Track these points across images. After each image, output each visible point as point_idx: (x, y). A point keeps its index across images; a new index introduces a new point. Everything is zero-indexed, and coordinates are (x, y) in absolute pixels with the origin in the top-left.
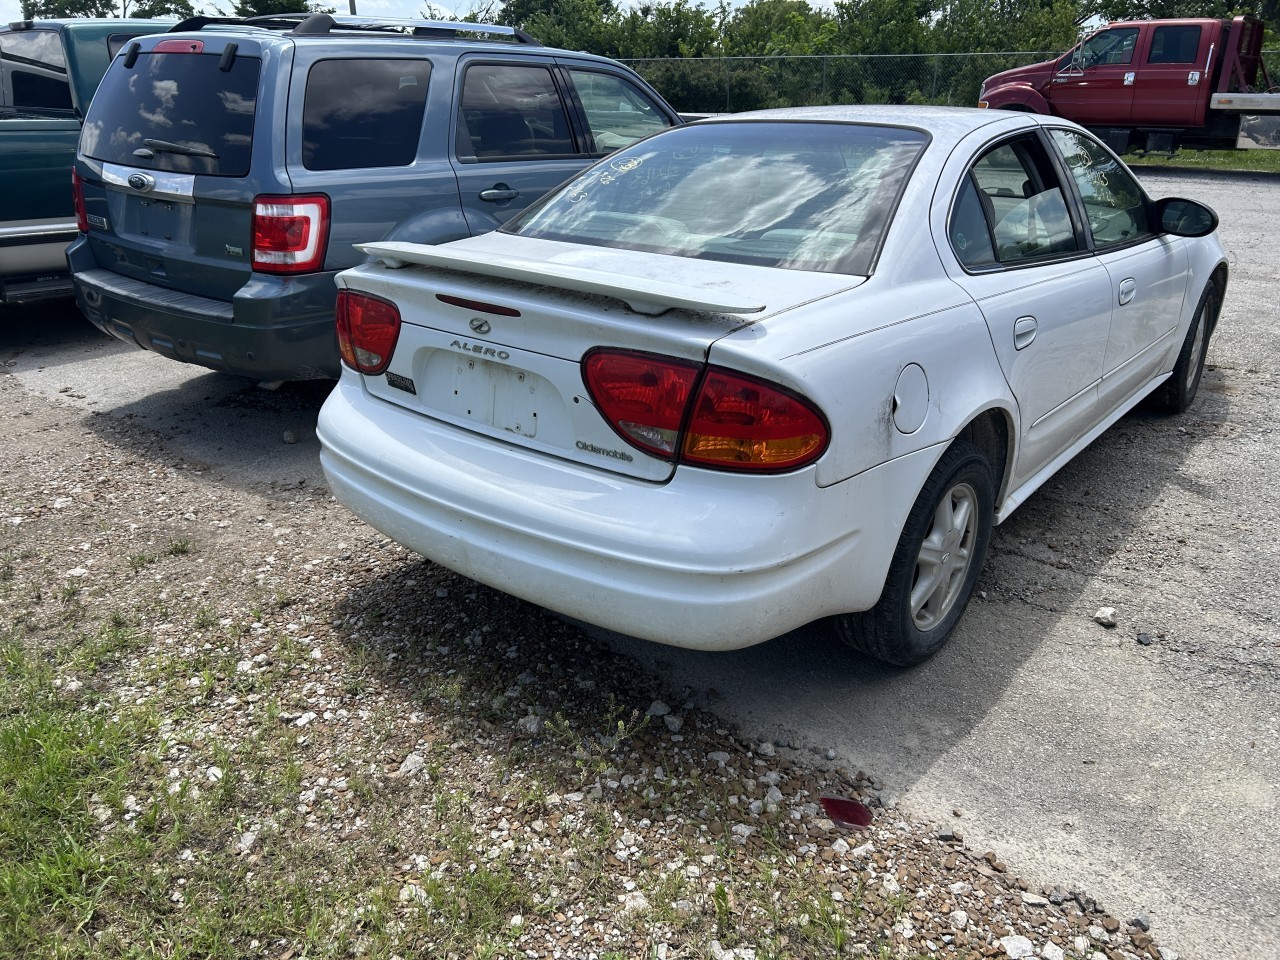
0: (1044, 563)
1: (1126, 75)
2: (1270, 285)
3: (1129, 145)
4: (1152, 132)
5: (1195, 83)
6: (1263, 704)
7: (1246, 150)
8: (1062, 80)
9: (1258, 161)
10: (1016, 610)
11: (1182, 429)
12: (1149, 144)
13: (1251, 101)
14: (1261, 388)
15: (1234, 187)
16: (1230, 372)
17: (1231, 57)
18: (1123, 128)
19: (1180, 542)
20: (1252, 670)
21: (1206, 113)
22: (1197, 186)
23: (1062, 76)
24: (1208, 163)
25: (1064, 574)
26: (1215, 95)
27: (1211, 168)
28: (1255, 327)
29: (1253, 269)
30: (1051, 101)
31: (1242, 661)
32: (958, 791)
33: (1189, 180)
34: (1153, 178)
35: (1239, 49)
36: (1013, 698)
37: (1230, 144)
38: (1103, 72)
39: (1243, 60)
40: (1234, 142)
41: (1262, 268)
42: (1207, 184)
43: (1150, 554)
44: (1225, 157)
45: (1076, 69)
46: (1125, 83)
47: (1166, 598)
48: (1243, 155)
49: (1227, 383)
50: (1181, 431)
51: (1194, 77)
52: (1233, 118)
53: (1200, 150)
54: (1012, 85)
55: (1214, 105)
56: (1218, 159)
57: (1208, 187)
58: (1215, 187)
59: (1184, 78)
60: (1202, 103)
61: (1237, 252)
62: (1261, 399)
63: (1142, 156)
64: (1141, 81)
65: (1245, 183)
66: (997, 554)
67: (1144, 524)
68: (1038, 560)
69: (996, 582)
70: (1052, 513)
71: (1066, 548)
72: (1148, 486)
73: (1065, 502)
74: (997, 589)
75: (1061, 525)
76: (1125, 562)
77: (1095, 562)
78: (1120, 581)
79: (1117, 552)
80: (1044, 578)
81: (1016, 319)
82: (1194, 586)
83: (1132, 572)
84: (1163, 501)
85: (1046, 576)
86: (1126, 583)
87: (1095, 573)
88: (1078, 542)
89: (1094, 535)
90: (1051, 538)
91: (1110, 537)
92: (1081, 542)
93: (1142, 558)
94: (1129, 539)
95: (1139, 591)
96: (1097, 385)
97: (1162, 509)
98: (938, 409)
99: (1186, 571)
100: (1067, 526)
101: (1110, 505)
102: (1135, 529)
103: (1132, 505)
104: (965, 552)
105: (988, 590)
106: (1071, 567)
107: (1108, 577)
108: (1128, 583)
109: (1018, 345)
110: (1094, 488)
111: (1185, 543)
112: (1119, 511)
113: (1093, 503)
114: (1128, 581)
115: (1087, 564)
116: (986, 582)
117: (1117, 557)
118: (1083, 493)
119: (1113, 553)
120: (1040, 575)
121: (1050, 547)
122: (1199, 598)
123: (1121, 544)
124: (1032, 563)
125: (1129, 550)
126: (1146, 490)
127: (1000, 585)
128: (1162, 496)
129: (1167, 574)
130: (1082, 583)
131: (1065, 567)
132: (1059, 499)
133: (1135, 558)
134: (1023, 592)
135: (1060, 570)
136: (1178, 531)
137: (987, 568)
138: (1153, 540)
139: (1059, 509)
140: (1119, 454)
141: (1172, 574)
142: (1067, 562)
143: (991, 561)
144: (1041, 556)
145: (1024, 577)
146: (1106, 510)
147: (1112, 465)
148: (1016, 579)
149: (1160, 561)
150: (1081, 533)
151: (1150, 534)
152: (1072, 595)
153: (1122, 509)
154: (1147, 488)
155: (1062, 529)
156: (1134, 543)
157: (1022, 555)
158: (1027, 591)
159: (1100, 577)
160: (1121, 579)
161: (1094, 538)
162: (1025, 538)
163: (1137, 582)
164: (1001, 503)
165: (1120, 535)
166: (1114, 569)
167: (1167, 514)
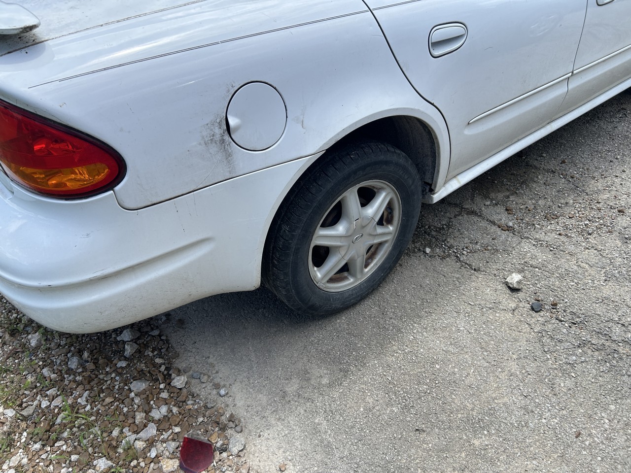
0: (494, 223)
6: (611, 390)
10: (449, 267)
19: (619, 211)
20: (620, 350)
25: (504, 235)
31: (615, 338)
32: (297, 443)
36: (395, 355)
43: (587, 222)
47: (579, 266)
66: (460, 214)
67: (598, 192)
68: (490, 221)
69: (446, 239)
70: (525, 178)
71: (520, 211)
72: (619, 157)
73: (541, 169)
74: (443, 246)
75: (527, 190)
76: (562, 228)
77: (536, 226)
78: (547, 246)
79: (560, 218)
80: (486, 239)
81: (434, 26)
82: (609, 256)
83: (562, 238)
84: (624, 171)
85: (489, 236)
86: (552, 249)
87: (531, 237)
88: (533, 206)
89: (549, 200)
90: (513, 201)
91: (561, 204)
92: (535, 207)
93: (579, 225)
94: (577, 206)
95: (559, 257)
96: (566, 79)
97: (620, 179)
98: (300, 125)
99: (610, 241)
100: (531, 191)
101: (578, 174)
102: (587, 197)
103: (596, 174)
104: (391, 228)
105: (435, 246)
106: (514, 229)
107: (540, 241)
108: (554, 248)
109: (436, 53)
110: (572, 157)
111: (624, 212)
112: (582, 179)
113: (565, 170)
114: (555, 247)
115: (529, 227)
116: (438, 238)
117: (557, 222)
118: (561, 162)
119: (556, 218)
120: (485, 235)
121: (507, 210)
122: (608, 268)
123: (567, 210)
124: (484, 224)
125: (571, 216)
126: (615, 160)
127: (448, 242)
128: (626, 167)
129: (592, 242)
130: (515, 245)
131: (509, 229)
132: (538, 166)
133: (572, 225)
134: (462, 251)
135: (503, 232)
136: (623, 201)
137: (446, 225)
138: (598, 208)
139: (533, 174)
140: (609, 127)
141: (596, 242)
142: (513, 225)
143: (452, 220)
144: (495, 218)
145: (470, 236)
146: (572, 177)
147: (598, 137)
148: (463, 238)
149: (593, 229)
150: (540, 198)
151: (597, 203)
152: (500, 257)
153: (586, 177)
154: (617, 159)
155: (526, 193)
156: (579, 210)
157: (480, 216)
158: (465, 249)
159: (532, 241)
160: (550, 245)
161: (548, 203)
162: (492, 200)
163: (561, 248)
164: (435, 187)
165: (572, 201)
166: (549, 234)
167: (621, 184)
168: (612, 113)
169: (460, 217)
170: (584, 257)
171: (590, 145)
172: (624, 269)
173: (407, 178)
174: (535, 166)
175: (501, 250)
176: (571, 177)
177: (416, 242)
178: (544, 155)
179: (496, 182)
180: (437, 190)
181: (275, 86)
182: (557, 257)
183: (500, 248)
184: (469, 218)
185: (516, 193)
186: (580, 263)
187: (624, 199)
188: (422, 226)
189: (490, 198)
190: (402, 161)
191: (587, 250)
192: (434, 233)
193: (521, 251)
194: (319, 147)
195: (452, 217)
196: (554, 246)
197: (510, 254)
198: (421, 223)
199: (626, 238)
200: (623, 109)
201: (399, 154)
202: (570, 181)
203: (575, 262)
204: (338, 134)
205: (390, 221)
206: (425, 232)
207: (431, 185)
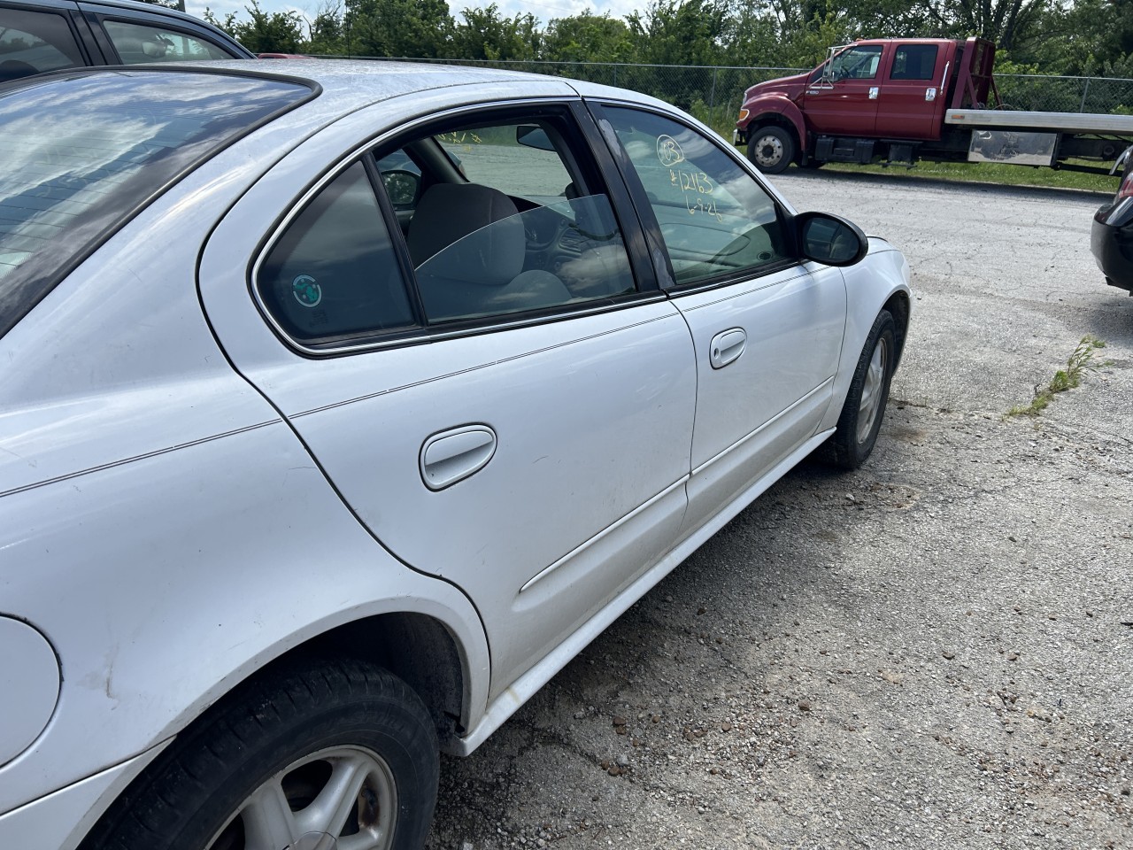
0: (592, 758)
1: (871, 89)
2: (979, 301)
3: (874, 155)
4: (893, 143)
5: (932, 99)
7: (977, 163)
8: (815, 92)
9: (989, 174)
11: (850, 496)
12: (891, 155)
13: (981, 116)
14: (951, 434)
15: (964, 197)
16: (921, 410)
17: (964, 76)
18: (869, 139)
19: (802, 708)
21: (941, 129)
22: (931, 195)
23: (814, 89)
24: (946, 174)
25: (613, 786)
26: (949, 111)
27: (948, 178)
28: (956, 352)
29: (966, 283)
30: (805, 111)
33: (926, 190)
34: (894, 187)
35: (972, 68)
37: (962, 157)
38: (852, 85)
39: (976, 80)
40: (966, 155)
41: (975, 281)
42: (941, 193)
44: (961, 169)
45: (827, 82)
46: (870, 97)
48: (974, 167)
49: (914, 425)
50: (848, 499)
51: (931, 93)
52: (966, 131)
53: (938, 162)
54: (774, 95)
55: (948, 120)
56: (955, 172)
57: (940, 196)
58: (947, 196)
59: (922, 94)
60: (937, 117)
61: (954, 263)
62: (948, 450)
63: (885, 166)
64: (884, 95)
65: (975, 194)
66: (530, 745)
67: (763, 670)
68: (586, 754)
69: (504, 812)
70: (642, 649)
71: (639, 725)
72: (785, 597)
73: (667, 627)
74: (499, 830)
75: (648, 675)
76: (713, 757)
77: (670, 757)
78: (693, 804)
79: (709, 733)
80: (581, 801)
81: (425, 437)
82: (800, 813)
83: (719, 781)
84: (797, 624)
85: (586, 794)
86: (701, 809)
87: (662, 785)
88: (660, 711)
89: (687, 695)
90: (624, 704)
91: (707, 700)
92: (664, 713)
93: (741, 746)
94: (734, 704)
95: (715, 826)
96: (682, 484)
97: (793, 641)
98: (102, 692)
99: (795, 776)
100: (654, 677)
101: (726, 633)
102: (747, 682)
103: (755, 633)
104: (375, 834)
105: (483, 833)
106: (630, 770)
107: (679, 792)
108: (705, 807)
109: (436, 482)
110: (714, 600)
111: (808, 710)
112: (735, 645)
113: (705, 628)
114: (706, 804)
115: (658, 762)
116: (488, 811)
117: (705, 744)
118: (697, 610)
119: (702, 736)
120: (579, 792)
121: (615, 725)
122: (801, 842)
123: (719, 713)
124: (576, 764)
125: (726, 729)
126: (780, 603)
127: (508, 819)
128: (798, 615)
129: (767, 783)
130: (634, 810)
131: (621, 770)
132: (662, 622)
133: (730, 747)
134: (536, 837)
135: (611, 778)
136: (804, 685)
137: (505, 777)
138: (767, 704)
139: (655, 640)
140: (763, 538)
141: (774, 783)
142: (629, 759)
143: (516, 761)
144: (594, 746)
145: (551, 798)
146: (719, 642)
147: (749, 558)
148: (537, 803)
149: (764, 752)
150: (670, 691)
151: (765, 693)
152: (610, 842)
153: (740, 640)
154: (783, 599)
155: (646, 683)
156: (738, 712)
157: (568, 744)
158: (543, 834)
159: (666, 794)
160: (697, 799)
161: (685, 702)
162: (587, 704)
163: (718, 804)
164: (467, 723)
165: (723, 694)
166: (693, 774)
167: (797, 651)
168: (763, 512)
169: (530, 753)
170: (757, 821)
171: (739, 574)
172: (827, 840)
173: (400, 730)
174: (656, 622)
175: (610, 826)
176: (717, 641)
177: (444, 829)
178: (669, 598)
179: (593, 662)
180: (470, 728)
181: (22, 616)
182: (711, 828)
183: (609, 820)
184: (547, 753)
185: (629, 684)
186: (752, 836)
187: (805, 682)
188: (457, 784)
189: (583, 701)
190: (384, 697)
191: (761, 804)
192: (480, 800)
193: (648, 823)
194: (156, 734)
195: (515, 754)
196: (705, 800)
197: (628, 834)
198: (455, 777)
199: (820, 767)
200: (778, 503)
201: (377, 685)
202: (715, 650)
203: (745, 835)
204: (209, 693)
205: (372, 818)
206: (463, 799)
207: (458, 719)
